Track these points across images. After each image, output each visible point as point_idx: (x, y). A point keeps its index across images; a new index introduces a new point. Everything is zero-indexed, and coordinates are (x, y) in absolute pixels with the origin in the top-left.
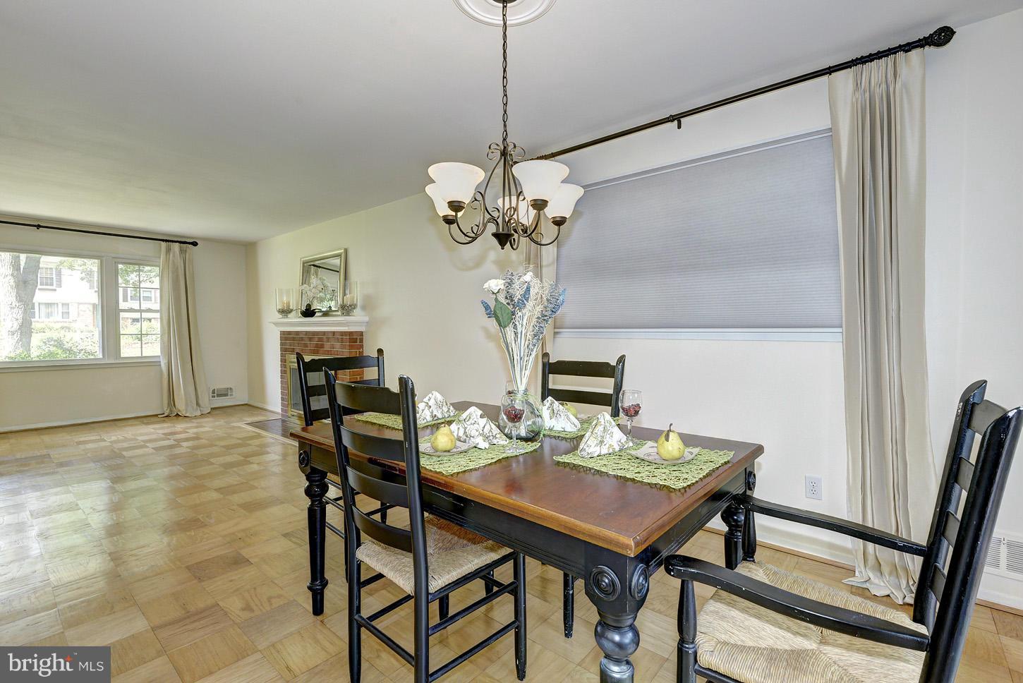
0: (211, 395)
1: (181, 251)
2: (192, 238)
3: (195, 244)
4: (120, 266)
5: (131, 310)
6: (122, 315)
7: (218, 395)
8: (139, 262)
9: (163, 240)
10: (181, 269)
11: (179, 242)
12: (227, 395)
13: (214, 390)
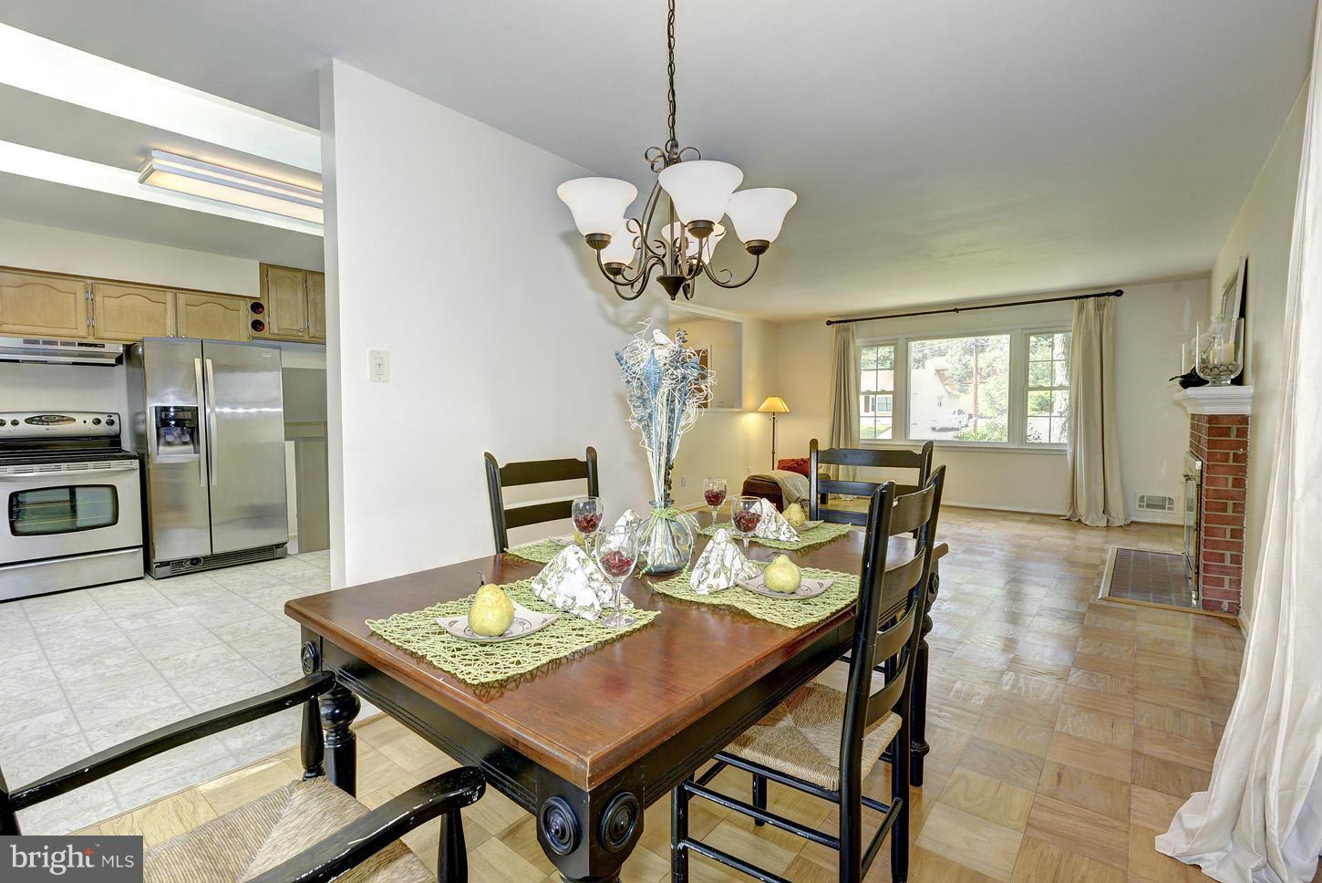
0: (1137, 504)
1: (1099, 307)
2: (1114, 286)
3: (1119, 293)
4: (1033, 339)
5: (1041, 388)
6: (1030, 393)
7: (1149, 506)
8: (1047, 331)
9: (1076, 298)
10: (1095, 331)
11: (1095, 296)
12: (1163, 507)
13: (1143, 497)
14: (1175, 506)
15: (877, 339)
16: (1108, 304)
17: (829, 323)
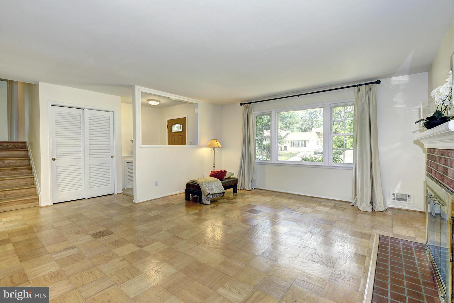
0: (391, 198)
1: (368, 90)
2: (376, 78)
3: (378, 82)
7: (397, 199)
10: (366, 103)
11: (366, 84)
12: (405, 200)
13: (394, 194)
14: (412, 200)
15: (263, 111)
16: (373, 88)
17: (241, 104)
